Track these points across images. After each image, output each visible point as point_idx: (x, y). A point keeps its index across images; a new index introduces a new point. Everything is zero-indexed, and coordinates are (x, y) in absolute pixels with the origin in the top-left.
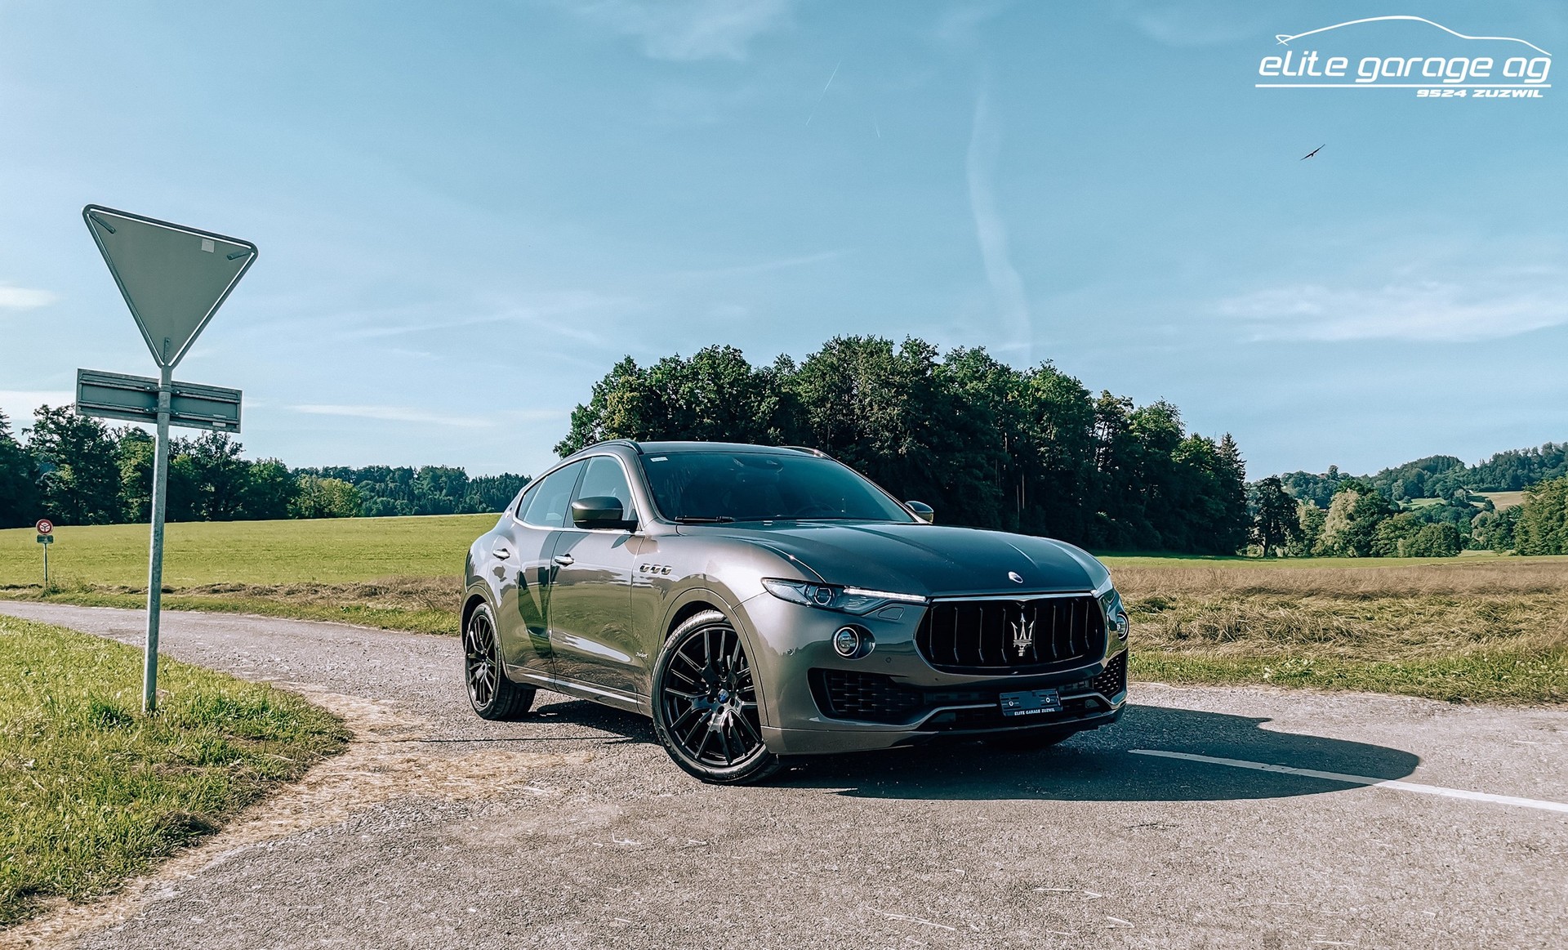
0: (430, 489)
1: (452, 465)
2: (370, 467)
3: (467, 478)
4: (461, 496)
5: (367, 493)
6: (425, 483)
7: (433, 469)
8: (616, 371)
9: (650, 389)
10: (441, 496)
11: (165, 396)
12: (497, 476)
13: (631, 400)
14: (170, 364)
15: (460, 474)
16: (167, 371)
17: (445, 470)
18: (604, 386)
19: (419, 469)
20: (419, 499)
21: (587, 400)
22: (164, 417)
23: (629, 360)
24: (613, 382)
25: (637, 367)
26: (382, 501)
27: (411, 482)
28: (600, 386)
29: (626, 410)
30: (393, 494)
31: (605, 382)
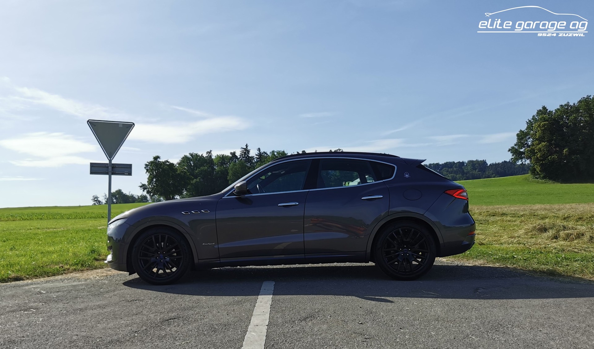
0: (471, 169)
1: (480, 159)
2: (447, 162)
3: (487, 164)
4: (484, 171)
5: (445, 173)
6: (469, 167)
7: (472, 161)
8: (537, 113)
9: (554, 120)
10: (476, 172)
11: (110, 168)
12: (501, 162)
13: (544, 125)
14: (111, 159)
15: (484, 162)
16: (110, 161)
17: (477, 161)
18: (532, 120)
19: (466, 162)
20: (466, 174)
21: (524, 127)
22: (110, 173)
23: (544, 108)
24: (536, 119)
25: (548, 111)
26: (451, 176)
27: (463, 167)
28: (530, 121)
29: (541, 130)
30: (456, 172)
31: (533, 119)
